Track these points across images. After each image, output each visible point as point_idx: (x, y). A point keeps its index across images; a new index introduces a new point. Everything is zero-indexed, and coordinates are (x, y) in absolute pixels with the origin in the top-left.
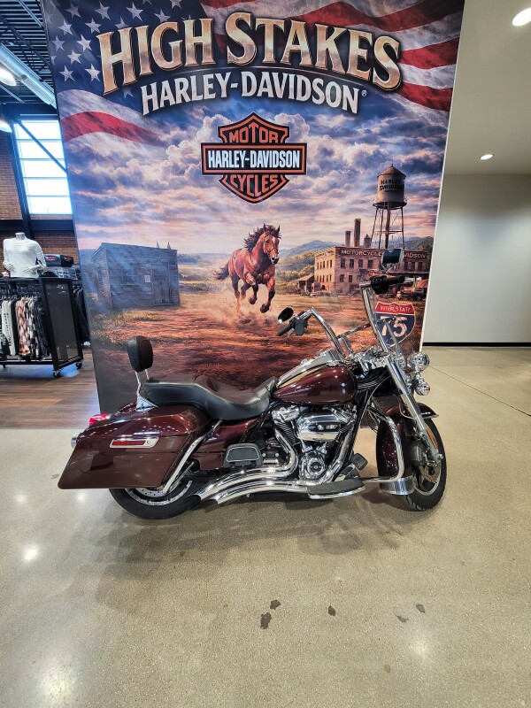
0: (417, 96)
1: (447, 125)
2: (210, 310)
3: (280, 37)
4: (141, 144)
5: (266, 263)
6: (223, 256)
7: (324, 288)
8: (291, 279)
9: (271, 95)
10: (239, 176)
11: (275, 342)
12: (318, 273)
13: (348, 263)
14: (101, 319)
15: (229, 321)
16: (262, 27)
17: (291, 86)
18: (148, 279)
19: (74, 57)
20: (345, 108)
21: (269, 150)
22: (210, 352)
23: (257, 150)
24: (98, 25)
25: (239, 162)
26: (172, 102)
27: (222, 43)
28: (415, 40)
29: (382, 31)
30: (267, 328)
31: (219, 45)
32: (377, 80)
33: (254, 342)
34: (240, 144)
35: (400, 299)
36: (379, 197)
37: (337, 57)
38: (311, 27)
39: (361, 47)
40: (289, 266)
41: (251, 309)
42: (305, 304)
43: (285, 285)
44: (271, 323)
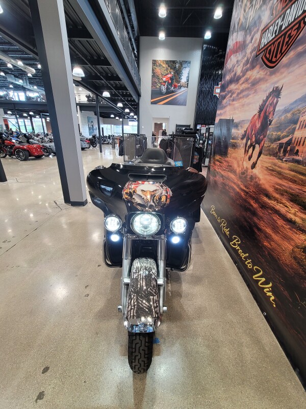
5: (265, 125)
6: (248, 121)
10: (272, 45)
12: (298, 134)
15: (238, 171)
23: (291, 6)
25: (276, 31)
30: (250, 183)
33: (242, 190)
34: (282, 10)
40: (277, 127)
41: (247, 164)
42: (276, 168)
43: (270, 146)
44: (253, 180)
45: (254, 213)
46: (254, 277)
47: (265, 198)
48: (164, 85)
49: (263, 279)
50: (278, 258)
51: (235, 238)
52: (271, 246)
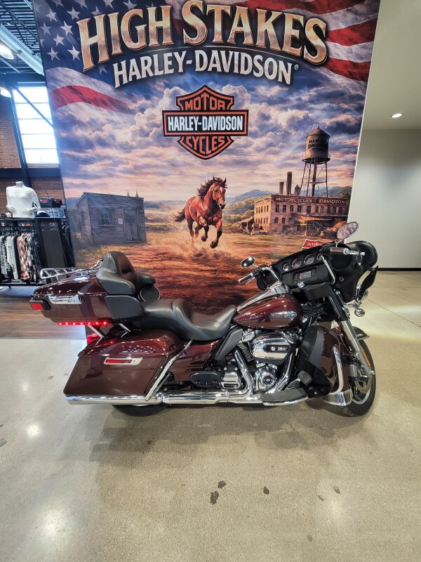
0: (341, 69)
1: (365, 93)
2: (170, 246)
3: (227, 20)
4: (114, 112)
5: (215, 208)
6: (181, 202)
7: (261, 228)
8: (235, 221)
9: (219, 70)
10: (193, 137)
11: (222, 272)
12: (257, 216)
13: (281, 208)
14: (84, 253)
15: (186, 255)
16: (212, 13)
17: (236, 62)
18: (121, 221)
19: (59, 40)
20: (280, 79)
21: (218, 115)
22: (169, 279)
23: (208, 116)
24: (78, 13)
25: (193, 126)
26: (139, 77)
27: (179, 26)
28: (339, 20)
29: (312, 14)
30: (215, 261)
31: (177, 29)
32: (307, 56)
33: (206, 272)
34: (194, 111)
35: (323, 237)
36: (308, 153)
37: (274, 37)
38: (253, 12)
39: (294, 28)
40: (234, 211)
41: (203, 245)
42: (246, 241)
43: (230, 226)
44: (219, 257)
45: (233, 283)
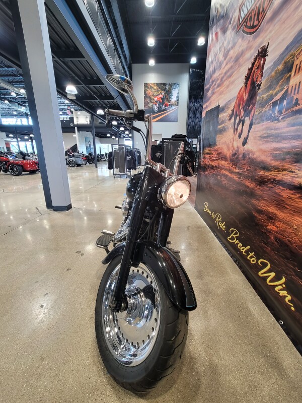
2: (223, 146)
7: (297, 99)
10: (253, 11)
12: (293, 82)
15: (228, 154)
40: (268, 87)
41: (238, 143)
42: (272, 131)
43: (261, 112)
44: (246, 157)
45: (252, 194)
46: (260, 273)
47: (262, 171)
48: (156, 105)
49: (273, 274)
50: (289, 241)
51: (232, 231)
52: (278, 227)
